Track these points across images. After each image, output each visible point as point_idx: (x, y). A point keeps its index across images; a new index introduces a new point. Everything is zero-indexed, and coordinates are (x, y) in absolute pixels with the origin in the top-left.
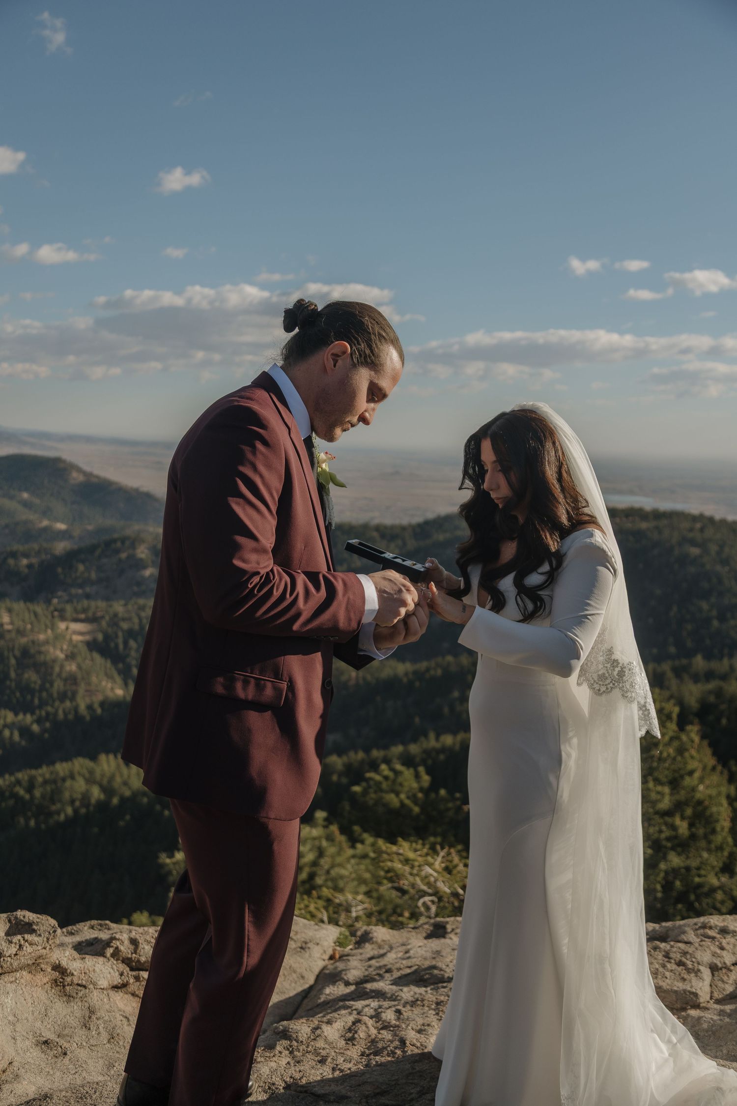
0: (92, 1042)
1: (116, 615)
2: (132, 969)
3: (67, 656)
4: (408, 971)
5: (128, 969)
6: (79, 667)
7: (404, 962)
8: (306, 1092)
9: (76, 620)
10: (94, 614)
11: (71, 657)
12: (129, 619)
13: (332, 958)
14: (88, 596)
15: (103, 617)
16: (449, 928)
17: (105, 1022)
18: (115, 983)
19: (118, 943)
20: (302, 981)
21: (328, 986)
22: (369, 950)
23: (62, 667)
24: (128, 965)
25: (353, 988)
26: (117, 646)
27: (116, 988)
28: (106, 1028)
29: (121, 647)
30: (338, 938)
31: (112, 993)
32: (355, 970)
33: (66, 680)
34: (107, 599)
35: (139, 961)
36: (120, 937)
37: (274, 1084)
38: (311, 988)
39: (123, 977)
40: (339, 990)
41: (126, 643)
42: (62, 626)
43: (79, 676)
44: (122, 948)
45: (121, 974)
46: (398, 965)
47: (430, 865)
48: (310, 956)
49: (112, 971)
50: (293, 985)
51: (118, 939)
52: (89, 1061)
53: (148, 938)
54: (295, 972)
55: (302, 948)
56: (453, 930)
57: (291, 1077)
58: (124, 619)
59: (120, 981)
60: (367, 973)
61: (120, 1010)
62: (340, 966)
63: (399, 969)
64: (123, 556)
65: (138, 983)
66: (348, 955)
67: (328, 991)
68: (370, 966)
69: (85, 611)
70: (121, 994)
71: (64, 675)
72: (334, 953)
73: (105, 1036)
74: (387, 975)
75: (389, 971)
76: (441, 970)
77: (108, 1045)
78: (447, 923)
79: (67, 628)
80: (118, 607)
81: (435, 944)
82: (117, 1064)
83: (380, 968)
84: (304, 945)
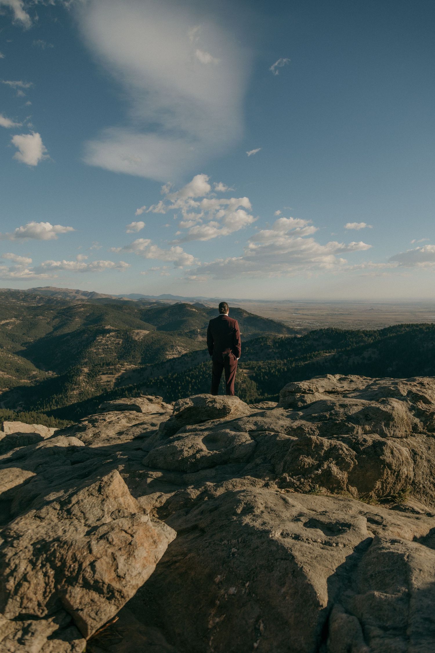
1: (260, 366)
3: (242, 382)
6: (247, 386)
9: (245, 368)
10: (252, 366)
11: (244, 382)
12: (265, 368)
14: (250, 360)
15: (255, 367)
23: (241, 385)
26: (261, 377)
29: (262, 378)
33: (242, 391)
34: (257, 361)
41: (264, 377)
42: (241, 370)
43: (247, 389)
58: (263, 368)
64: (262, 344)
69: (248, 365)
71: (241, 389)
79: (242, 371)
80: (261, 363)
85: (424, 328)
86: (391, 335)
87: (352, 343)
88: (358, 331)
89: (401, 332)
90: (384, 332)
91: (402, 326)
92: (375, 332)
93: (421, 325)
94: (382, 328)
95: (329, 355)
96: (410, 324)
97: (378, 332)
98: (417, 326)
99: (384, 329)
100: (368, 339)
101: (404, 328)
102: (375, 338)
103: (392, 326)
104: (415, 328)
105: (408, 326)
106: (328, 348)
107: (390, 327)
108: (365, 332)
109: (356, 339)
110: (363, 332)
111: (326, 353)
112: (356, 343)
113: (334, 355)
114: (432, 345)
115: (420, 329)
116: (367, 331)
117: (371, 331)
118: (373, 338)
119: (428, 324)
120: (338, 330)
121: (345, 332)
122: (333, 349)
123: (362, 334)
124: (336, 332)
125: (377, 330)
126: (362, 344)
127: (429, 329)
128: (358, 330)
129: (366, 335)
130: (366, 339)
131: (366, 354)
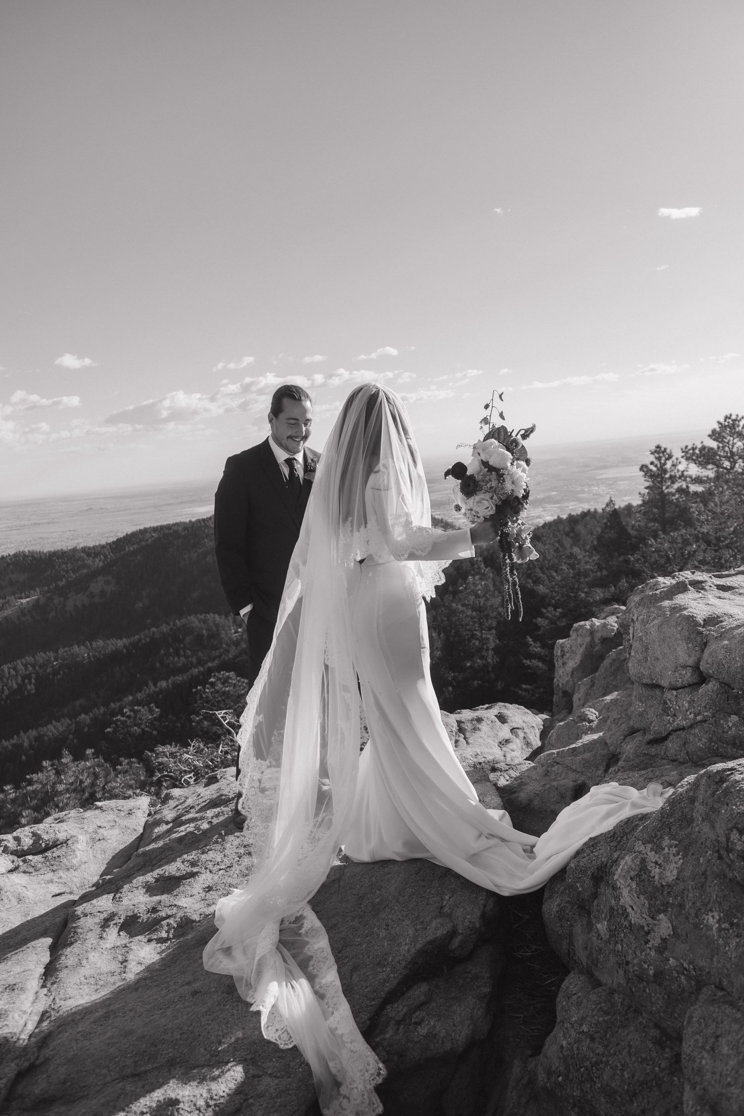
0: (7, 906)
2: (19, 857)
4: (205, 804)
5: (16, 857)
7: (200, 800)
8: (170, 879)
13: (149, 815)
16: (219, 777)
17: (11, 893)
18: (10, 868)
19: (6, 843)
20: (135, 833)
21: (156, 828)
22: (172, 803)
24: (15, 855)
25: (171, 824)
27: (11, 871)
28: (13, 896)
30: (150, 802)
31: (10, 875)
32: (169, 814)
35: (23, 850)
36: (7, 838)
37: (148, 882)
38: (142, 834)
39: (14, 863)
40: (164, 828)
44: (9, 845)
45: (13, 862)
46: (197, 803)
47: (187, 753)
48: (136, 816)
49: (6, 861)
50: (130, 836)
51: (5, 840)
52: (10, 917)
53: (26, 833)
54: (129, 829)
55: (129, 814)
56: (221, 777)
57: (158, 874)
59: (13, 866)
60: (178, 813)
61: (18, 884)
62: (158, 817)
63: (198, 805)
65: (26, 864)
66: (160, 810)
67: (156, 831)
68: (179, 809)
70: (16, 874)
72: (150, 812)
73: (14, 901)
74: (192, 810)
75: (192, 807)
76: (226, 795)
77: (18, 906)
78: (217, 774)
81: (214, 787)
82: (30, 913)
83: (186, 808)
84: (130, 812)
85: (180, 529)
86: (131, 549)
87: (67, 572)
88: (74, 550)
89: (147, 541)
90: (119, 544)
91: (144, 531)
92: (103, 547)
93: (174, 525)
94: (115, 539)
95: (28, 602)
96: (157, 527)
97: (108, 547)
98: (169, 527)
99: (118, 540)
100: (94, 562)
101: (150, 533)
102: (106, 557)
103: (129, 533)
104: (167, 531)
105: (155, 529)
106: (22, 589)
107: (127, 534)
108: (87, 550)
109: (72, 564)
110: (84, 550)
111: (21, 598)
112: (74, 571)
113: (38, 600)
114: (196, 554)
115: (175, 532)
116: (89, 548)
117: (96, 546)
118: (102, 557)
119: (184, 523)
120: (36, 553)
121: (50, 555)
122: (33, 588)
123: (82, 554)
124: (33, 557)
125: (107, 544)
126: (85, 571)
127: (188, 530)
128: (74, 548)
129: (89, 555)
130: (89, 561)
131: (95, 587)
